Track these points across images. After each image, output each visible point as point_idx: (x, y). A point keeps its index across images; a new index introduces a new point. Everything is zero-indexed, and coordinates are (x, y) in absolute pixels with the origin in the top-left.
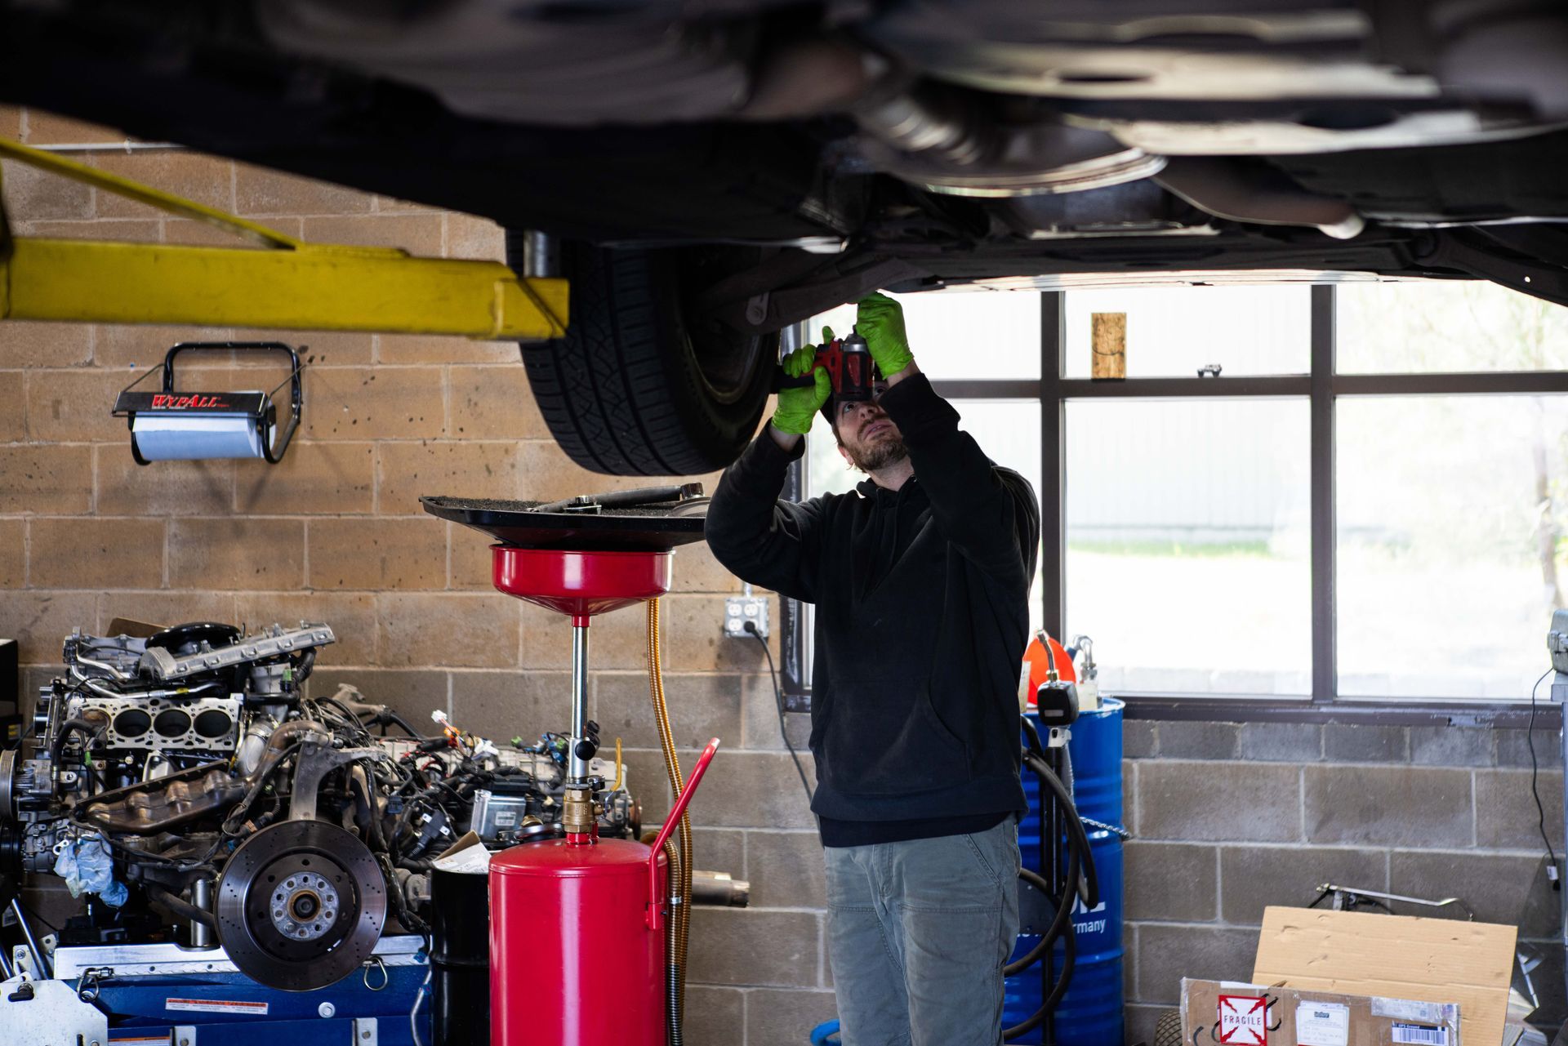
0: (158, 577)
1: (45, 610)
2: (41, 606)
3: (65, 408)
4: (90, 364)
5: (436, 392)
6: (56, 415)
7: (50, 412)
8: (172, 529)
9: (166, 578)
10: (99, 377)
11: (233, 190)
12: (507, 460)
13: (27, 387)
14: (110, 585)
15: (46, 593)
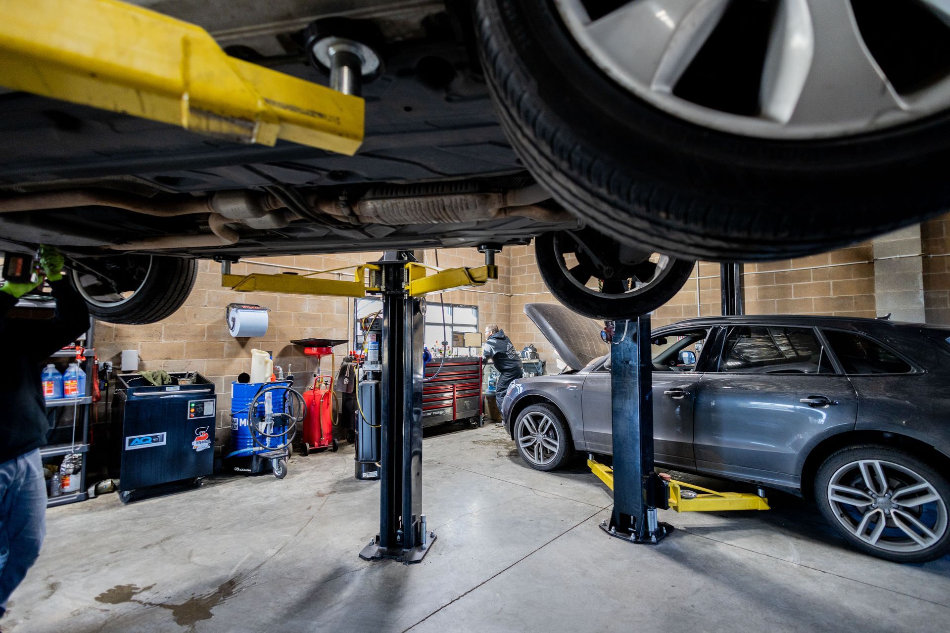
0: (223, 356)
1: (189, 364)
2: (188, 363)
3: (198, 316)
4: (205, 306)
5: (291, 317)
6: (195, 317)
7: (193, 317)
8: (226, 344)
9: (225, 356)
10: (208, 309)
11: (246, 271)
12: (305, 331)
13: (187, 310)
14: (209, 358)
15: (190, 360)
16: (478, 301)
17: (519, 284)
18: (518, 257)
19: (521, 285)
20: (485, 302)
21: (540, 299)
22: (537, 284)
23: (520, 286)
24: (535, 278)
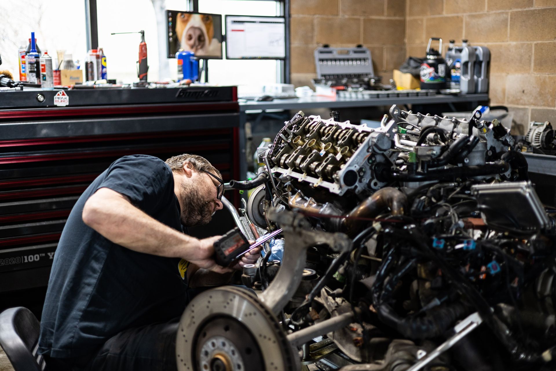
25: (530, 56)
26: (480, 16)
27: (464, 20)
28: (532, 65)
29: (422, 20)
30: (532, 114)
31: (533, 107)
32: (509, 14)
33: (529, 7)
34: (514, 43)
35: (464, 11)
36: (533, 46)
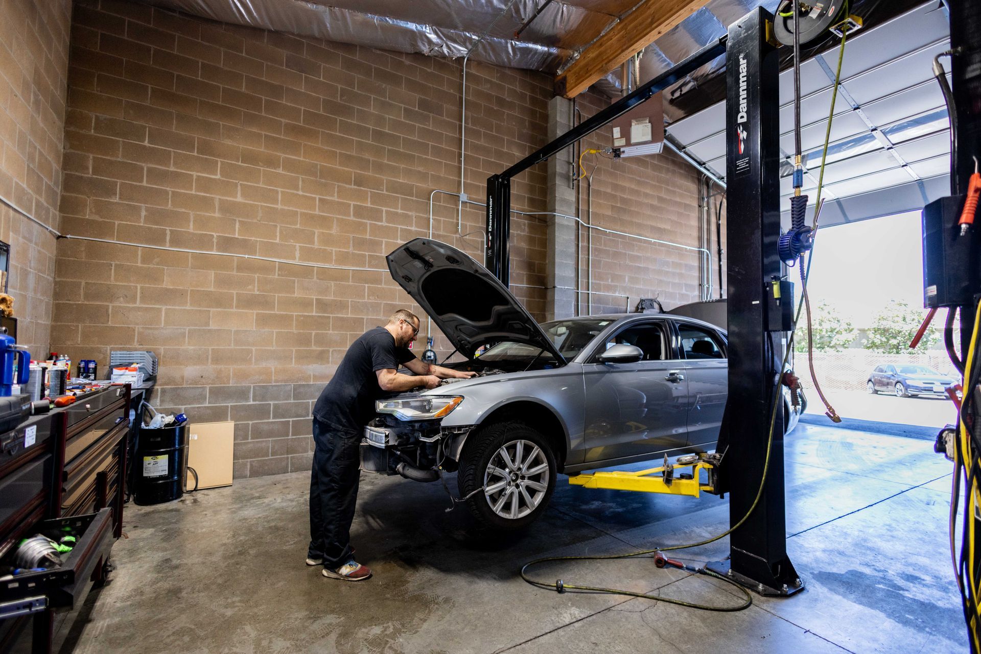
16: (11, 233)
17: (88, 215)
18: (91, 156)
19: (97, 218)
20: (21, 239)
21: (157, 260)
22: (150, 229)
23: (93, 221)
24: (143, 213)
25: (207, 356)
26: (157, 329)
27: (136, 329)
28: (210, 360)
29: (77, 326)
30: (210, 390)
31: (210, 386)
32: (187, 330)
33: (206, 326)
34: (192, 347)
35: (137, 324)
36: (210, 350)
